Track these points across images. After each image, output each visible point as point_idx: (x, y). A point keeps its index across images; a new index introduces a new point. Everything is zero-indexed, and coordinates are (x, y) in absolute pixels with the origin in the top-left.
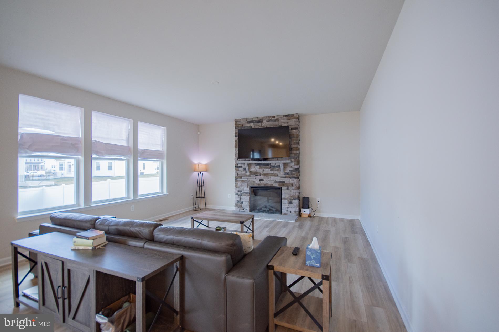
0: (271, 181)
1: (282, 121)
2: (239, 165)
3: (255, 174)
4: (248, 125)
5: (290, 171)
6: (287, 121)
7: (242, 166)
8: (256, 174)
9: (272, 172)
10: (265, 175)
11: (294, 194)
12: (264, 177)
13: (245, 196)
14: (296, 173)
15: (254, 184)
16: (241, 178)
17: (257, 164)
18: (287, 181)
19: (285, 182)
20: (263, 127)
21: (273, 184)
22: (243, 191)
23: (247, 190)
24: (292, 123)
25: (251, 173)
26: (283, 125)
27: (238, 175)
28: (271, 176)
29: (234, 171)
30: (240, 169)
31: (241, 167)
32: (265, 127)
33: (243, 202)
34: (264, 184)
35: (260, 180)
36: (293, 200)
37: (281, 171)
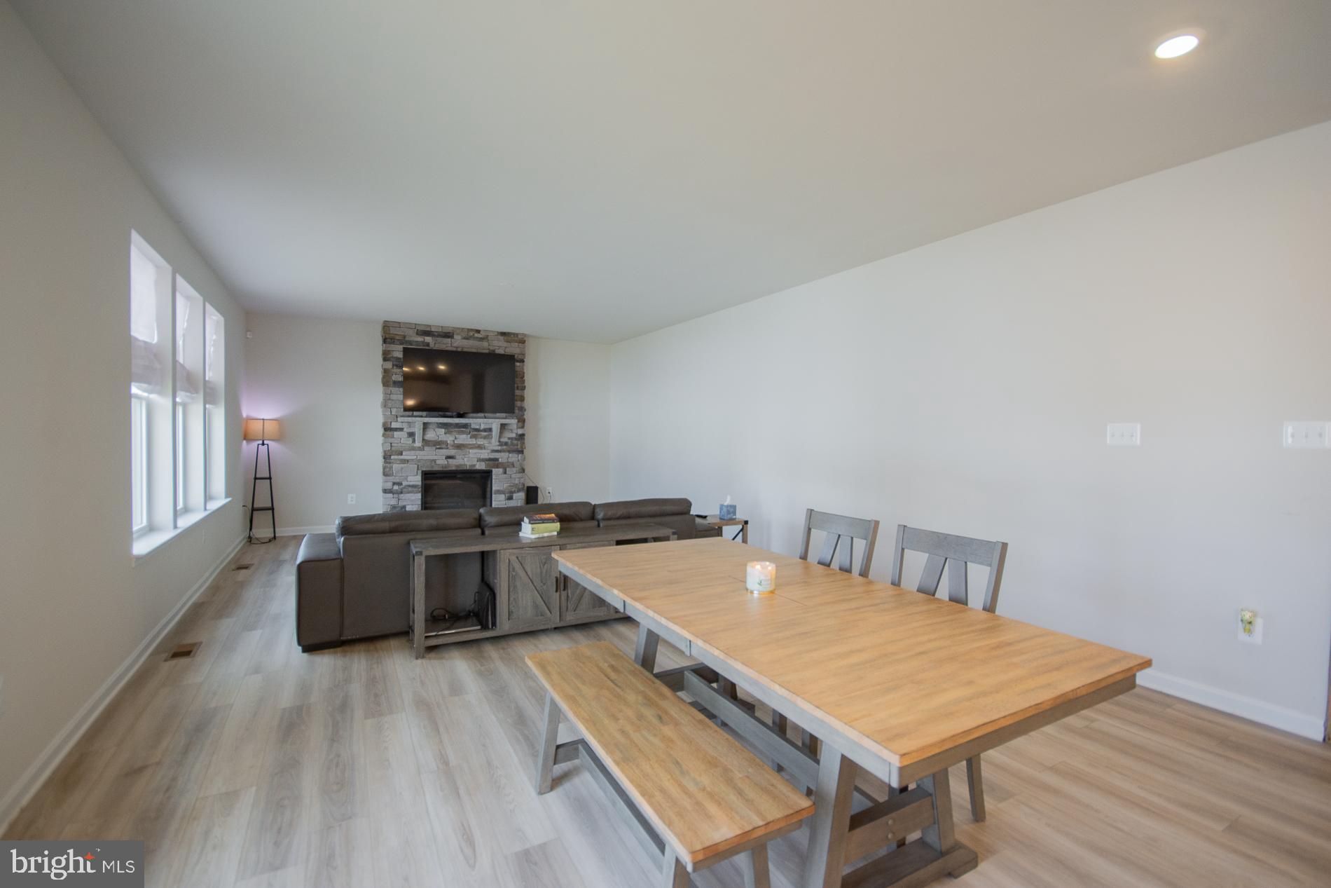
0: (472, 459)
1: (496, 343)
2: (394, 425)
3: (434, 445)
4: (420, 339)
5: (509, 438)
6: (506, 344)
7: (403, 429)
8: (438, 444)
9: (473, 441)
10: (459, 447)
11: (517, 482)
12: (456, 451)
13: (409, 493)
14: (519, 442)
15: (432, 467)
16: (401, 454)
17: (440, 423)
19: (500, 460)
20: (454, 349)
21: (475, 465)
22: (405, 483)
23: (417, 480)
24: (513, 349)
25: (426, 442)
26: (498, 351)
27: (393, 448)
28: (471, 448)
29: (381, 439)
30: (396, 434)
31: (401, 429)
32: (459, 350)
33: (404, 508)
34: (456, 466)
35: (446, 458)
36: (514, 492)
37: (493, 439)
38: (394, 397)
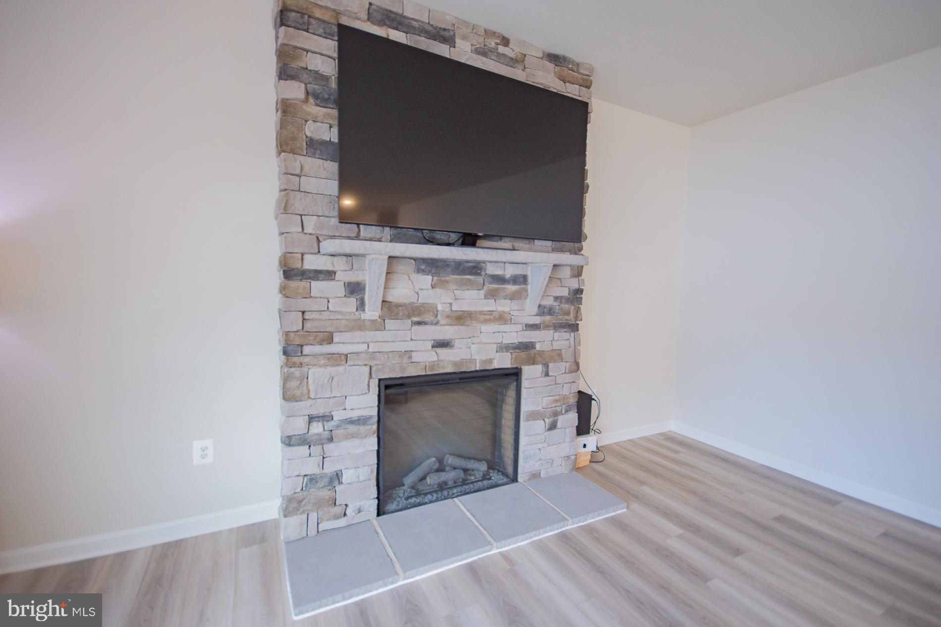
0: (485, 347)
2: (312, 263)
3: (409, 317)
5: (556, 298)
7: (335, 273)
8: (417, 313)
9: (490, 305)
10: (461, 318)
11: (566, 391)
12: (456, 328)
14: (573, 307)
15: (403, 369)
16: (330, 340)
17: (424, 260)
18: (544, 340)
19: (538, 347)
21: (491, 361)
22: (339, 415)
23: (366, 403)
25: (390, 309)
27: (308, 325)
28: (486, 321)
29: (276, 300)
30: (318, 287)
31: (329, 275)
33: (338, 476)
34: (455, 364)
35: (433, 347)
36: (560, 413)
37: (528, 300)
38: (308, 184)
